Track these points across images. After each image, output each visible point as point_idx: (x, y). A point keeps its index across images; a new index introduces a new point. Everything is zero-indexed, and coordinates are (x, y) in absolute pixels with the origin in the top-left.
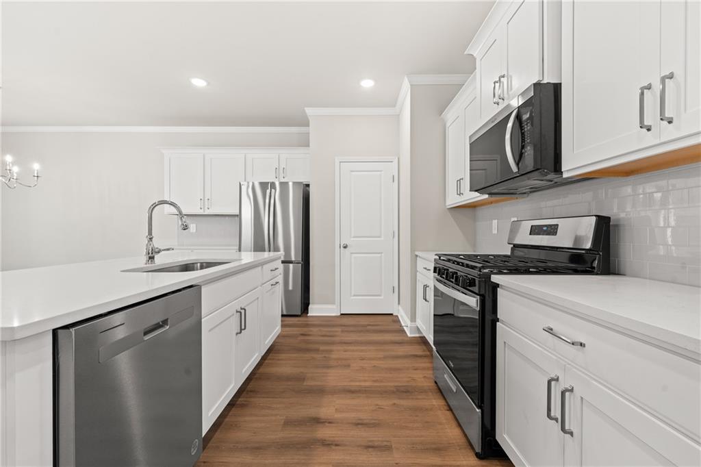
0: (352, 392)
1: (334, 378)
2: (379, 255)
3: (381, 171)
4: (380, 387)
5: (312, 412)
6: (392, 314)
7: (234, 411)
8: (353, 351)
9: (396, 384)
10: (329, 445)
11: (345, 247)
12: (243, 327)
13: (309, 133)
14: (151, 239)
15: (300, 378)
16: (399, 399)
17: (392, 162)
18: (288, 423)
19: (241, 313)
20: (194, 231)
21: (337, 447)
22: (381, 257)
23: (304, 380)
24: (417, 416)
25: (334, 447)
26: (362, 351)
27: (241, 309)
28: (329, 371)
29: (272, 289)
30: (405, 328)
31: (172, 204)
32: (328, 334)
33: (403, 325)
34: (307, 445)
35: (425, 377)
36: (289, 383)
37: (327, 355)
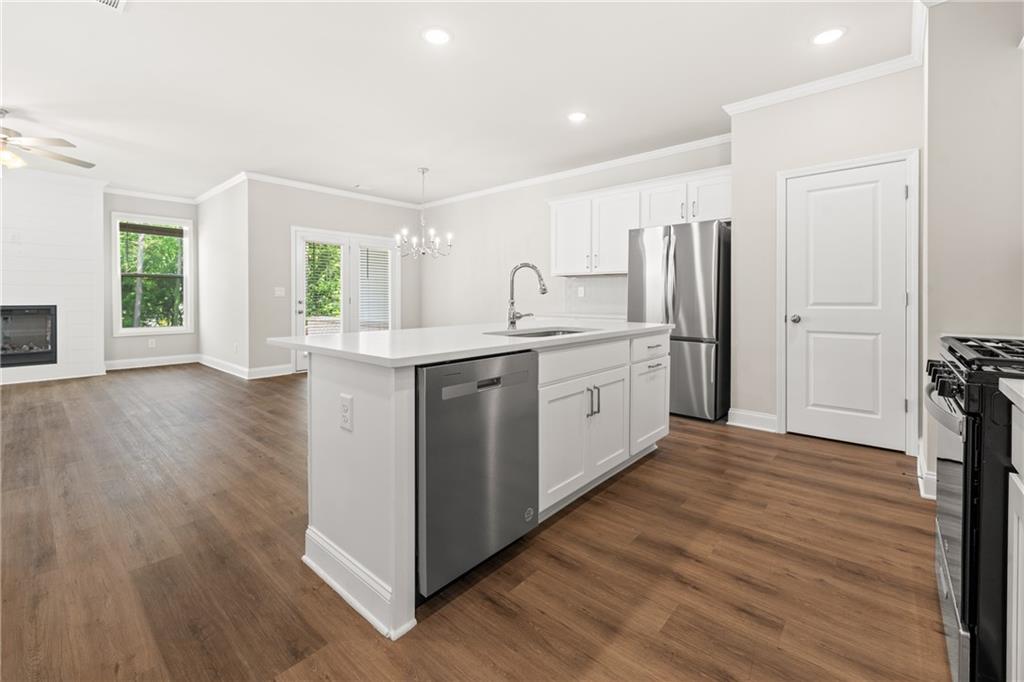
0: (751, 539)
1: (732, 513)
2: (872, 338)
3: (877, 182)
4: (805, 549)
5: (679, 540)
6: (902, 453)
7: (586, 506)
8: (783, 488)
9: (841, 556)
10: (685, 583)
11: (797, 320)
12: (595, 409)
13: (730, 143)
14: (513, 303)
15: (679, 499)
16: (835, 577)
17: (904, 160)
18: (641, 540)
19: (592, 392)
20: (582, 295)
21: (694, 591)
22: (875, 342)
23: (683, 501)
24: (860, 613)
25: (690, 588)
26: (801, 493)
27: (595, 388)
28: (725, 502)
29: (649, 372)
30: (920, 479)
31: (534, 267)
32: (749, 455)
33: (919, 474)
34: (656, 572)
35: (918, 568)
36: (661, 499)
37: (733, 483)
